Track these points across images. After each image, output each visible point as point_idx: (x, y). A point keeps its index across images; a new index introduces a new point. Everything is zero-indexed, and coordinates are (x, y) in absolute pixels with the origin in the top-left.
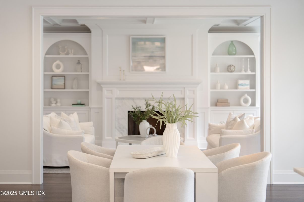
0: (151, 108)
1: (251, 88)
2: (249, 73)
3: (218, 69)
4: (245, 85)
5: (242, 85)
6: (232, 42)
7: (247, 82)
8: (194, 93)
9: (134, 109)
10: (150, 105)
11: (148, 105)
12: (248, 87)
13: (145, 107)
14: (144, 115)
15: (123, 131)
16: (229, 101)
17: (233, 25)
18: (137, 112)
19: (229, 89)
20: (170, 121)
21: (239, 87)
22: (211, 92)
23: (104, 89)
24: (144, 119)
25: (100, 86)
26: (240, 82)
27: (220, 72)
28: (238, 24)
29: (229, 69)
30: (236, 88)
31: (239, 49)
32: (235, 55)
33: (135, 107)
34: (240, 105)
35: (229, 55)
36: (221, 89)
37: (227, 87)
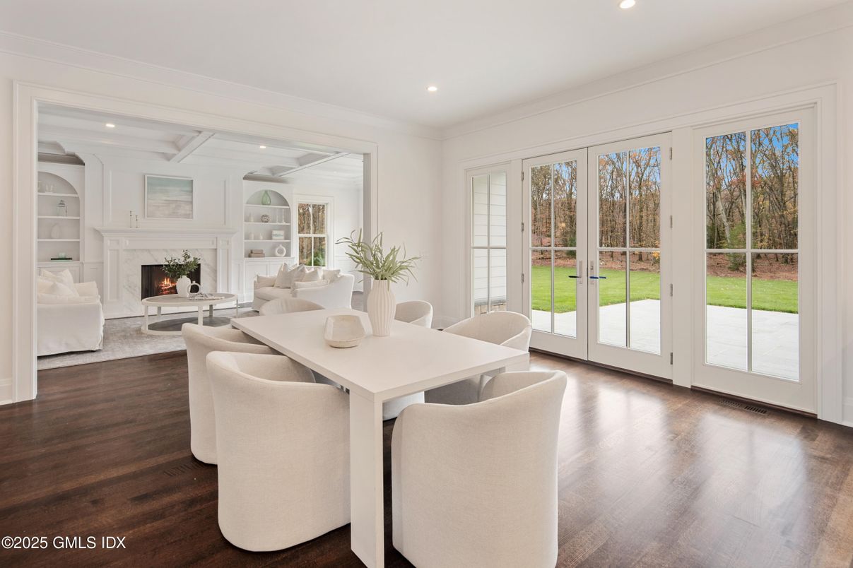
0: (192, 259)
1: (286, 239)
2: (284, 223)
3: (252, 219)
4: (279, 235)
5: (276, 235)
6: (266, 192)
7: (282, 233)
8: (228, 244)
9: (168, 261)
10: (189, 257)
11: (187, 256)
12: (283, 237)
13: (183, 259)
14: (184, 270)
15: (135, 290)
16: (264, 252)
17: (267, 174)
18: (173, 265)
19: (263, 239)
20: (380, 277)
21: (274, 237)
22: (245, 243)
23: (105, 238)
24: (184, 274)
25: (98, 234)
26: (275, 232)
27: (254, 221)
28: (273, 174)
29: (264, 219)
30: (271, 239)
31: (273, 199)
32: (269, 205)
33: (169, 259)
34: (274, 256)
35: (263, 204)
36: (255, 239)
37: (261, 237)
